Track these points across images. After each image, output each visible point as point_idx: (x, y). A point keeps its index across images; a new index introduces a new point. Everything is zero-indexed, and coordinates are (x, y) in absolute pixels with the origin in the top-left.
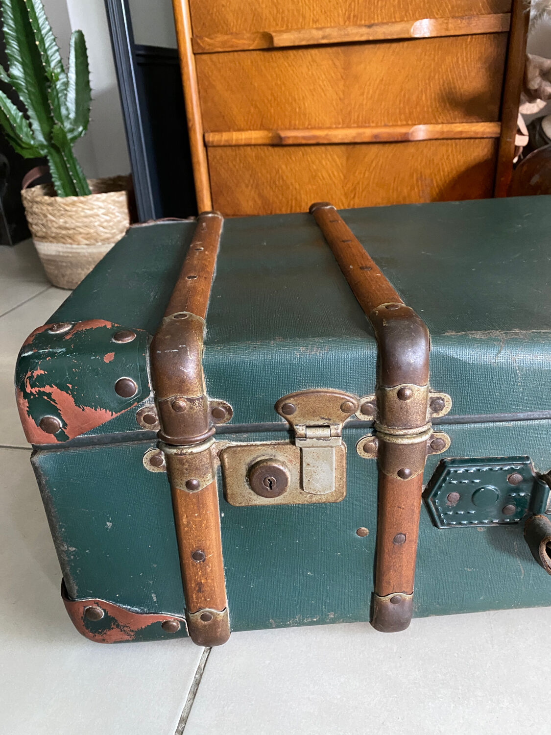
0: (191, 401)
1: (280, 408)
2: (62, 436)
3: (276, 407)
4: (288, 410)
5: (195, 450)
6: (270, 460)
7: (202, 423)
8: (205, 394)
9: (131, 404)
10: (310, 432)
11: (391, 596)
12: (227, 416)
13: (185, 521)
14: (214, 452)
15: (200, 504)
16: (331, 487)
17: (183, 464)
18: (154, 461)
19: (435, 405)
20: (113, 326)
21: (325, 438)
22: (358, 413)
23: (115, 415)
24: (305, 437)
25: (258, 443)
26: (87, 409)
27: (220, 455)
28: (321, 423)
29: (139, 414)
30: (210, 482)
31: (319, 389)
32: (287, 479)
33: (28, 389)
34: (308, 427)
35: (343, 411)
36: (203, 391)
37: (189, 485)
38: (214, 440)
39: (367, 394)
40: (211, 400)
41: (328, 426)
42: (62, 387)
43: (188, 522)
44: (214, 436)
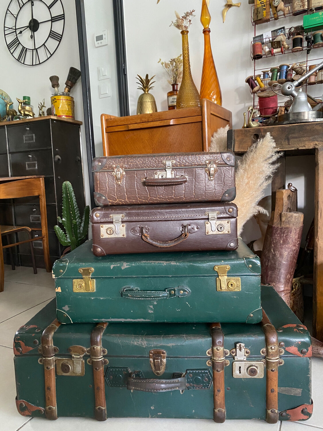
0: (49, 346)
1: (69, 350)
2: (21, 353)
3: (68, 350)
4: (70, 350)
5: (49, 359)
6: (66, 363)
7: (51, 352)
8: (53, 345)
9: (37, 346)
10: (75, 356)
11: (98, 407)
12: (57, 351)
13: (46, 378)
14: (54, 360)
15: (50, 374)
16: (80, 372)
17: (46, 362)
18: (40, 361)
19: (104, 352)
20: (37, 327)
21: (79, 358)
22: (87, 352)
23: (33, 349)
24: (74, 358)
25: (64, 358)
26: (27, 347)
27: (55, 361)
28: (78, 354)
29: (38, 349)
30: (53, 367)
31: (77, 346)
32: (70, 368)
33: (16, 341)
34: (75, 355)
35: (82, 351)
36: (52, 344)
37: (47, 368)
38: (54, 357)
39: (88, 348)
40: (54, 346)
41: (79, 355)
42: (23, 341)
43: (47, 379)
44: (54, 356)
